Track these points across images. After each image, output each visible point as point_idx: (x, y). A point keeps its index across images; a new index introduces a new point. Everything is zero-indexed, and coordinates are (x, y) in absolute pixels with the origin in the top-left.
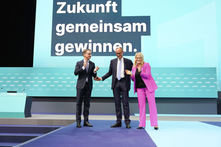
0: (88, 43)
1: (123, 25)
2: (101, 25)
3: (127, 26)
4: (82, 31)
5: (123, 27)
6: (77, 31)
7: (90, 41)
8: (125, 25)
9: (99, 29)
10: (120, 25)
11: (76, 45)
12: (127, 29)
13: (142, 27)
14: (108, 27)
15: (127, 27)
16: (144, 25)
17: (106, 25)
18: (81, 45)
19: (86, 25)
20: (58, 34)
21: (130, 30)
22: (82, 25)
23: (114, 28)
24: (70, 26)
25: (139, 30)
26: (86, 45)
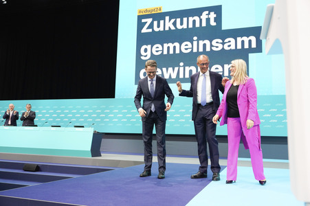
0: (179, 66)
1: (223, 40)
2: (195, 43)
3: (230, 42)
4: (171, 52)
5: (223, 43)
6: (165, 52)
7: (182, 64)
8: (226, 40)
9: (192, 48)
10: (220, 41)
11: (164, 69)
12: (229, 46)
13: (250, 41)
14: (205, 45)
15: (229, 44)
16: (253, 39)
17: (201, 43)
18: (170, 69)
19: (177, 44)
20: (142, 58)
21: (233, 47)
22: (171, 45)
23: (211, 46)
24: (157, 47)
25: (246, 46)
26: (176, 69)
